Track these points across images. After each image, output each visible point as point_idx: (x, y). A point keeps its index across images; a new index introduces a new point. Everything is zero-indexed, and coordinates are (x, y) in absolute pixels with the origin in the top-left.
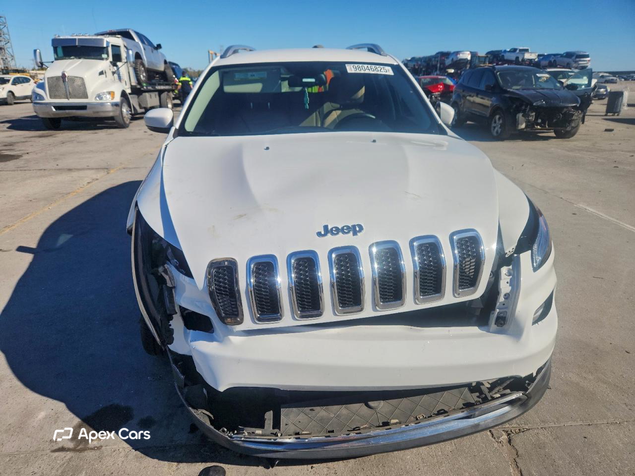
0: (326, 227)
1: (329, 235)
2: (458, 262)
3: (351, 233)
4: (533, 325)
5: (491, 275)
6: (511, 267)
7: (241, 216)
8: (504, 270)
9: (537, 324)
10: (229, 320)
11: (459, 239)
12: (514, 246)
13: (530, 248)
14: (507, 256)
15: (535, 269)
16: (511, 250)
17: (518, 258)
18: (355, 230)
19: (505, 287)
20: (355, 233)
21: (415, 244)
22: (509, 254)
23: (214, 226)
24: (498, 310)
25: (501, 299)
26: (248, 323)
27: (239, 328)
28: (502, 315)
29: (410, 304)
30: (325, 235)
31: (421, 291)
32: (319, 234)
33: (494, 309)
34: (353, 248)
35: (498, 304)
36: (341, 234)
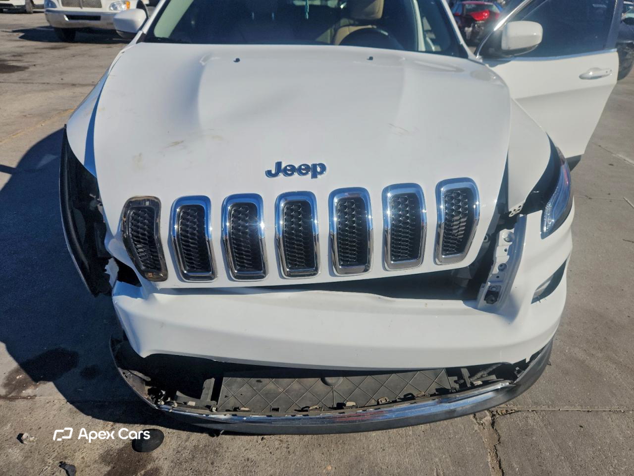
0: (279, 164)
2: (443, 221)
3: (310, 173)
4: (532, 303)
5: (485, 239)
6: (513, 231)
7: (177, 143)
8: (504, 234)
9: (538, 302)
10: (150, 274)
11: (448, 191)
12: (522, 203)
13: (542, 207)
14: (510, 216)
15: (544, 235)
16: (517, 208)
17: (524, 219)
18: (315, 170)
19: (501, 256)
20: (314, 176)
21: (389, 195)
22: (514, 213)
23: (140, 155)
24: (489, 283)
25: (495, 270)
26: (173, 280)
27: (162, 285)
28: (494, 289)
29: (377, 269)
30: (276, 175)
31: (392, 255)
32: (269, 173)
33: (485, 282)
34: (310, 195)
35: (490, 276)
36: (296, 174)
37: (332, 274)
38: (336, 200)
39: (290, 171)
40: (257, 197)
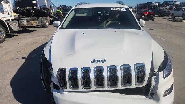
0: (94, 60)
1: (95, 62)
2: (136, 73)
3: (102, 62)
4: (163, 97)
5: (148, 79)
6: (156, 76)
7: (70, 55)
8: (153, 77)
9: (165, 97)
10: (63, 87)
11: (137, 66)
12: (158, 69)
13: (163, 70)
15: (164, 78)
16: (156, 70)
17: (159, 74)
18: (103, 61)
19: (153, 83)
20: (103, 63)
21: (122, 67)
22: (156, 72)
23: (62, 58)
24: (151, 91)
25: (152, 87)
26: (69, 89)
27: (66, 90)
28: (152, 93)
29: (120, 87)
30: (94, 62)
31: (124, 83)
32: (92, 62)
34: (102, 67)
35: (151, 89)
37: (108, 88)
38: (108, 69)
39: (97, 61)
40: (89, 68)
